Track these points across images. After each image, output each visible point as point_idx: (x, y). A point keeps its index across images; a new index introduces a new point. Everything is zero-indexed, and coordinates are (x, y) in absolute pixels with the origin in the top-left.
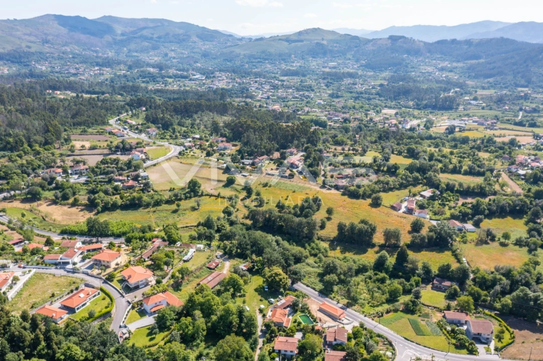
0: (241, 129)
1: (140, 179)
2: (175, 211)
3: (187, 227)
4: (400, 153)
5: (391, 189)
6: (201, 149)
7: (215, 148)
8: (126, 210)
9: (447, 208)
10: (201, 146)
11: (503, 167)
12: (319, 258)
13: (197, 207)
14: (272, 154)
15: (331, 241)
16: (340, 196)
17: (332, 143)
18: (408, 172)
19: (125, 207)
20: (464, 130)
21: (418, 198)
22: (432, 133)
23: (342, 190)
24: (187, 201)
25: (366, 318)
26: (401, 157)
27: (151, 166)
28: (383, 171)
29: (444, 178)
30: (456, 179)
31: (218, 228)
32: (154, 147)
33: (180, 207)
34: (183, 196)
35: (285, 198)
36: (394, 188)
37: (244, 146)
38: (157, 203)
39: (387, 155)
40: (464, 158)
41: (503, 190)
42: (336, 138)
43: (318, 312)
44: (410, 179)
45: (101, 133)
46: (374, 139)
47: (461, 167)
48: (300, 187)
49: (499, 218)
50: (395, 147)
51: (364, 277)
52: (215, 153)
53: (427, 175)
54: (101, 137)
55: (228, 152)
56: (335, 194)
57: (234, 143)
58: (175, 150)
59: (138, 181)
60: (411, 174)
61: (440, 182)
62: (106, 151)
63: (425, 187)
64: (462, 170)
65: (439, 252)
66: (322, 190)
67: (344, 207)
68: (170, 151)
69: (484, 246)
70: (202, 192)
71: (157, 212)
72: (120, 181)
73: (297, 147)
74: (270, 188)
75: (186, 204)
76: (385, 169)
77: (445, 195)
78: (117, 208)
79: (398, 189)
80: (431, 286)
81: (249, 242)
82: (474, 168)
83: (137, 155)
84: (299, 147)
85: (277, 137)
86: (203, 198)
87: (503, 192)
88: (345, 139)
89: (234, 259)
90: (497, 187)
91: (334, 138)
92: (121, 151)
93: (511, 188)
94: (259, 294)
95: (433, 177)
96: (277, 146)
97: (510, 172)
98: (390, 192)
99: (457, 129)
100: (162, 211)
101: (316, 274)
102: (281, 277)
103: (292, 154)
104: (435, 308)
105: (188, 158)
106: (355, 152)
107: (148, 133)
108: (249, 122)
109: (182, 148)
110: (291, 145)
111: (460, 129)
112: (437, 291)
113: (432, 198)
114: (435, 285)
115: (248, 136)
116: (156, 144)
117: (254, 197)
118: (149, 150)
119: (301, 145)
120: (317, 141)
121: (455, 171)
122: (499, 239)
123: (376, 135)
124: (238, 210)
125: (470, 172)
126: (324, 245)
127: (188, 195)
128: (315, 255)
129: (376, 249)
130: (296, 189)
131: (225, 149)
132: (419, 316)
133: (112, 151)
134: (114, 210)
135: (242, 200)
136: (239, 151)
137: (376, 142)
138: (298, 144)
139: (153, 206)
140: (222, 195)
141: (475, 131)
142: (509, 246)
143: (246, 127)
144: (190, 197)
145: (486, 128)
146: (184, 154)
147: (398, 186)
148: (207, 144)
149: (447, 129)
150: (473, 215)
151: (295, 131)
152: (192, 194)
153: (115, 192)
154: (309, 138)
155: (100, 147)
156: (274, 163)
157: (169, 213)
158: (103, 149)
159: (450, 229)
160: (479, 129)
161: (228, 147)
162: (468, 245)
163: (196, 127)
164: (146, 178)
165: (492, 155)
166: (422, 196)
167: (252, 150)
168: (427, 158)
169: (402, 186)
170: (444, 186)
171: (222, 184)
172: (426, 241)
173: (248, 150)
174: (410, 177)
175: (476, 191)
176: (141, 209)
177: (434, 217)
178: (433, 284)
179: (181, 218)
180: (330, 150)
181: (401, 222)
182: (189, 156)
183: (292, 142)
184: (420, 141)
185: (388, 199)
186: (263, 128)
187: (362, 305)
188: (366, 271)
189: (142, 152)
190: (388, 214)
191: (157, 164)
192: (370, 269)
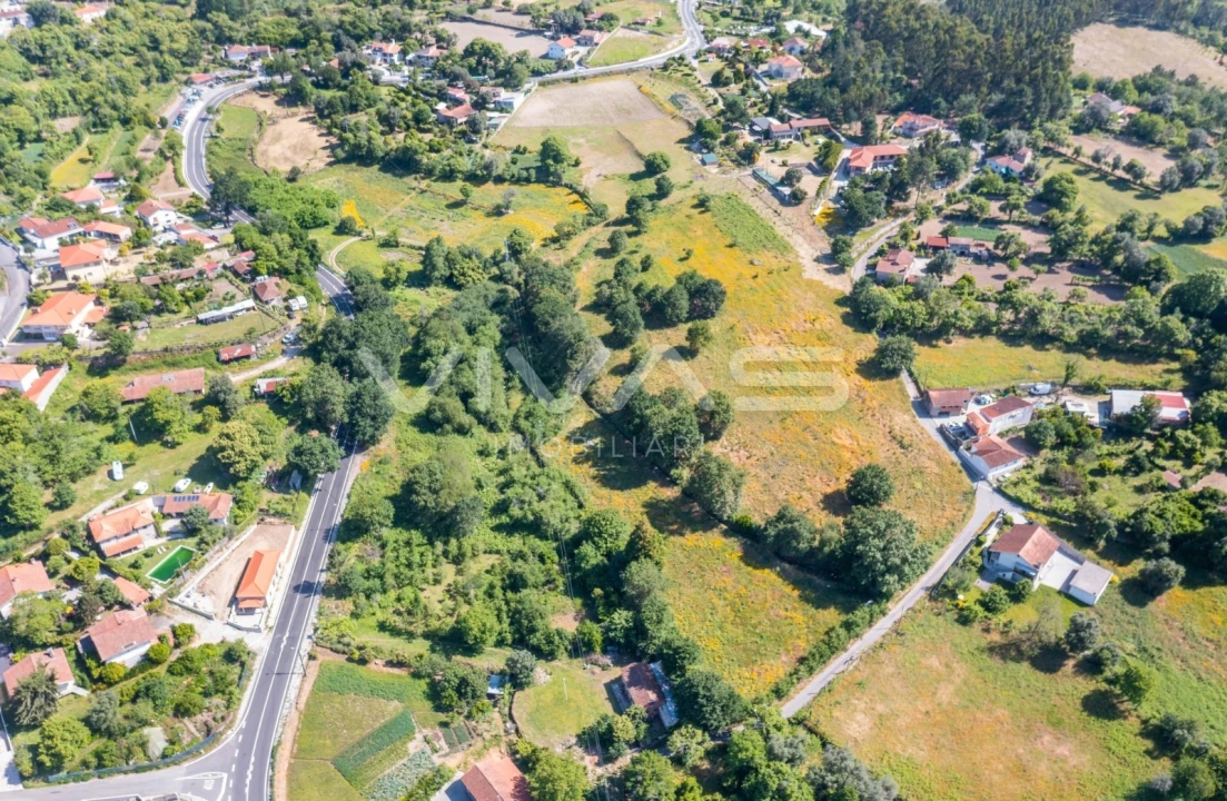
1: (489, 106)
6: (730, 63)
13: (504, 210)
16: (828, 302)
25: (306, 641)
31: (451, 274)
32: (638, 34)
33: (470, 199)
34: (509, 173)
35: (684, 254)
43: (243, 563)
48: (769, 238)
66: (810, 265)
70: (563, 179)
71: (428, 194)
72: (454, 101)
74: (697, 216)
78: (378, 163)
83: (562, 47)
100: (435, 195)
104: (518, 733)
106: (1131, 178)
114: (622, 681)
118: (615, 40)
124: (562, 247)
129: (671, 493)
130: (744, 241)
131: (777, 74)
132: (444, 724)
134: (370, 164)
135: (607, 225)
140: (595, 198)
144: (528, 180)
146: (668, 67)
152: (532, 172)
156: (822, 147)
157: (443, 204)
161: (790, 71)
164: (505, 107)
171: (637, 169)
180: (1061, 150)
191: (584, 78)
192: (556, 538)
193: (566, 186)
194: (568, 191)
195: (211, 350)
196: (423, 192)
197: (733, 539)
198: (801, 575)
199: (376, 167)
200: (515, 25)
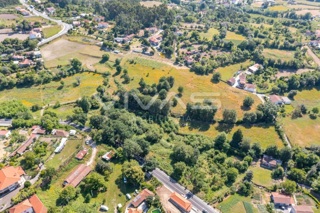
0: (115, 10)
1: (34, 57)
2: (60, 88)
3: (68, 104)
4: (233, 30)
5: (227, 64)
6: (85, 27)
7: (96, 26)
8: (21, 88)
9: (268, 80)
10: (85, 24)
11: (307, 41)
12: (171, 136)
13: (78, 84)
14: (138, 32)
15: (181, 117)
16: (189, 72)
17: (183, 20)
18: (240, 49)
19: (20, 85)
20: (274, 5)
21: (247, 72)
22: (253, 9)
23: (190, 66)
24: (71, 77)
25: (209, 206)
26: (233, 33)
27: (45, 44)
28: (221, 47)
29: (267, 54)
30: (274, 54)
31: (92, 105)
32: (49, 26)
33: (64, 85)
34: (67, 73)
35: (146, 75)
36: (229, 63)
37: (117, 26)
38: (46, 81)
39: (224, 33)
40: (279, 33)
41: (309, 63)
42: (187, 17)
43: (169, 203)
44: (242, 56)
45: (11, 12)
46: (214, 17)
47: (278, 43)
48: (159, 64)
49: (307, 89)
50: (229, 24)
51: (207, 155)
52: (95, 31)
53: (254, 52)
54: (11, 16)
55: (105, 30)
56: (184, 70)
57: (110, 22)
58: (66, 27)
59: (32, 59)
60: (242, 51)
61: (264, 58)
62: (10, 31)
63: (252, 62)
64: (279, 46)
65: (265, 128)
66: (175, 66)
67: (192, 83)
68: (61, 30)
69: (299, 118)
70: (83, 69)
71: (46, 89)
72: (18, 59)
73: (158, 25)
74: (135, 65)
75: (69, 81)
76: (223, 45)
77: (267, 70)
78: (14, 86)
79: (232, 64)
80: (259, 162)
81: (112, 130)
82: (288, 44)
83: (35, 34)
84: (159, 25)
85: (142, 17)
86: (84, 73)
87: (309, 66)
88: (193, 18)
89: (100, 145)
90: (305, 62)
91: (185, 16)
92: (22, 31)
93: (315, 62)
94: (119, 188)
95: (259, 54)
96: (142, 25)
97: (313, 47)
98: (226, 67)
99: (270, 4)
100: (49, 88)
101: (169, 155)
102: (137, 174)
103: (153, 32)
104: (264, 187)
105: (74, 35)
106: (200, 29)
107: (48, 11)
108: (121, 5)
109: (71, 26)
110: (153, 24)
111: (271, 4)
112: (265, 168)
113: (258, 73)
114: (263, 163)
115: (120, 17)
116: (52, 23)
117: (122, 73)
118: (44, 29)
119: (160, 24)
120: (172, 21)
121: (274, 46)
122: (309, 112)
123: (215, 13)
124: (109, 86)
125: (285, 48)
126: (176, 122)
127: (71, 72)
128: (169, 132)
129: (217, 125)
130: (155, 67)
131: (103, 27)
132: (252, 198)
133: (15, 31)
134: (11, 88)
135: (113, 76)
136: (114, 30)
137: (215, 19)
138: (158, 23)
139: (43, 84)
140: (98, 71)
141: (281, 5)
142: (317, 119)
143: (119, 9)
144: (73, 74)
145: (289, 3)
146: (71, 33)
147: (232, 62)
148: (90, 22)
149: (263, 5)
150: (289, 89)
151: (156, 12)
152: (75, 71)
153: (13, 71)
154: (166, 18)
155: (7, 26)
156: (139, 41)
157: (56, 89)
158: (9, 28)
159: (275, 109)
160: (284, 4)
161: (105, 26)
162: (286, 118)
163: (85, 5)
164: (39, 56)
165: (299, 30)
166: (250, 70)
167: (123, 29)
168: (253, 35)
169: (236, 61)
170: (267, 62)
171: (99, 60)
172: (256, 118)
173: (120, 29)
174: (241, 54)
175: (290, 65)
176: (33, 87)
177: (259, 91)
178: (261, 161)
179: (65, 94)
180: (182, 28)
181: (236, 97)
182: (76, 34)
183: (153, 21)
184: (248, 19)
185: (225, 73)
186: (132, 10)
187: (205, 191)
188: (209, 149)
189: (38, 31)
190: (225, 90)
191: (50, 42)
192: (212, 148)
193: (86, 71)
194: (87, 73)
195: (73, 159)
196: (44, 89)
197: (239, 126)
198: (259, 124)
199: (15, 88)
200: (4, 32)
